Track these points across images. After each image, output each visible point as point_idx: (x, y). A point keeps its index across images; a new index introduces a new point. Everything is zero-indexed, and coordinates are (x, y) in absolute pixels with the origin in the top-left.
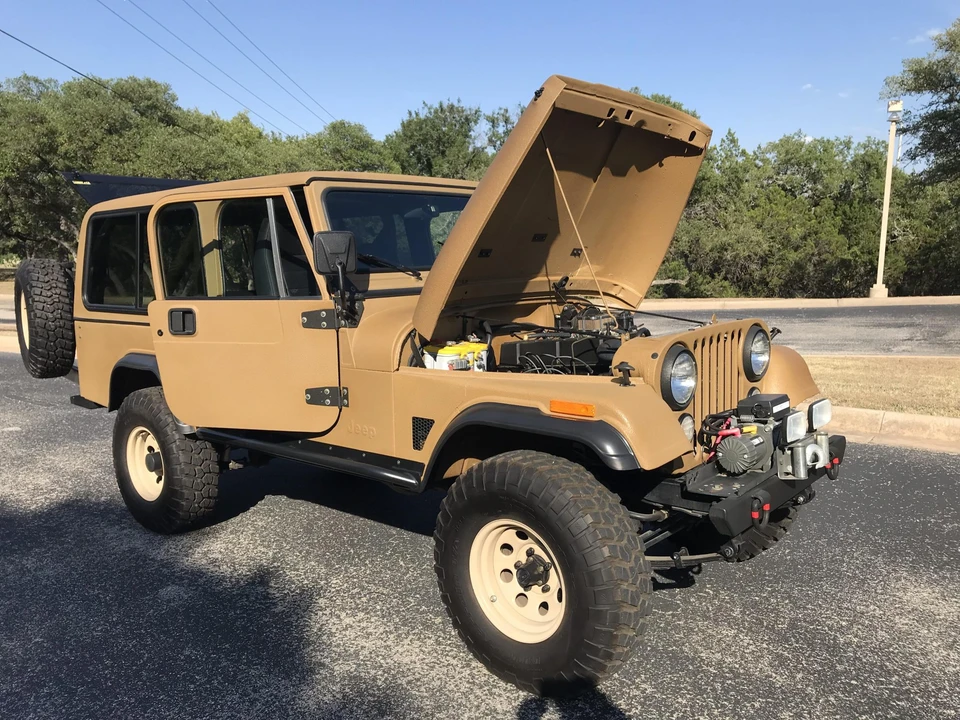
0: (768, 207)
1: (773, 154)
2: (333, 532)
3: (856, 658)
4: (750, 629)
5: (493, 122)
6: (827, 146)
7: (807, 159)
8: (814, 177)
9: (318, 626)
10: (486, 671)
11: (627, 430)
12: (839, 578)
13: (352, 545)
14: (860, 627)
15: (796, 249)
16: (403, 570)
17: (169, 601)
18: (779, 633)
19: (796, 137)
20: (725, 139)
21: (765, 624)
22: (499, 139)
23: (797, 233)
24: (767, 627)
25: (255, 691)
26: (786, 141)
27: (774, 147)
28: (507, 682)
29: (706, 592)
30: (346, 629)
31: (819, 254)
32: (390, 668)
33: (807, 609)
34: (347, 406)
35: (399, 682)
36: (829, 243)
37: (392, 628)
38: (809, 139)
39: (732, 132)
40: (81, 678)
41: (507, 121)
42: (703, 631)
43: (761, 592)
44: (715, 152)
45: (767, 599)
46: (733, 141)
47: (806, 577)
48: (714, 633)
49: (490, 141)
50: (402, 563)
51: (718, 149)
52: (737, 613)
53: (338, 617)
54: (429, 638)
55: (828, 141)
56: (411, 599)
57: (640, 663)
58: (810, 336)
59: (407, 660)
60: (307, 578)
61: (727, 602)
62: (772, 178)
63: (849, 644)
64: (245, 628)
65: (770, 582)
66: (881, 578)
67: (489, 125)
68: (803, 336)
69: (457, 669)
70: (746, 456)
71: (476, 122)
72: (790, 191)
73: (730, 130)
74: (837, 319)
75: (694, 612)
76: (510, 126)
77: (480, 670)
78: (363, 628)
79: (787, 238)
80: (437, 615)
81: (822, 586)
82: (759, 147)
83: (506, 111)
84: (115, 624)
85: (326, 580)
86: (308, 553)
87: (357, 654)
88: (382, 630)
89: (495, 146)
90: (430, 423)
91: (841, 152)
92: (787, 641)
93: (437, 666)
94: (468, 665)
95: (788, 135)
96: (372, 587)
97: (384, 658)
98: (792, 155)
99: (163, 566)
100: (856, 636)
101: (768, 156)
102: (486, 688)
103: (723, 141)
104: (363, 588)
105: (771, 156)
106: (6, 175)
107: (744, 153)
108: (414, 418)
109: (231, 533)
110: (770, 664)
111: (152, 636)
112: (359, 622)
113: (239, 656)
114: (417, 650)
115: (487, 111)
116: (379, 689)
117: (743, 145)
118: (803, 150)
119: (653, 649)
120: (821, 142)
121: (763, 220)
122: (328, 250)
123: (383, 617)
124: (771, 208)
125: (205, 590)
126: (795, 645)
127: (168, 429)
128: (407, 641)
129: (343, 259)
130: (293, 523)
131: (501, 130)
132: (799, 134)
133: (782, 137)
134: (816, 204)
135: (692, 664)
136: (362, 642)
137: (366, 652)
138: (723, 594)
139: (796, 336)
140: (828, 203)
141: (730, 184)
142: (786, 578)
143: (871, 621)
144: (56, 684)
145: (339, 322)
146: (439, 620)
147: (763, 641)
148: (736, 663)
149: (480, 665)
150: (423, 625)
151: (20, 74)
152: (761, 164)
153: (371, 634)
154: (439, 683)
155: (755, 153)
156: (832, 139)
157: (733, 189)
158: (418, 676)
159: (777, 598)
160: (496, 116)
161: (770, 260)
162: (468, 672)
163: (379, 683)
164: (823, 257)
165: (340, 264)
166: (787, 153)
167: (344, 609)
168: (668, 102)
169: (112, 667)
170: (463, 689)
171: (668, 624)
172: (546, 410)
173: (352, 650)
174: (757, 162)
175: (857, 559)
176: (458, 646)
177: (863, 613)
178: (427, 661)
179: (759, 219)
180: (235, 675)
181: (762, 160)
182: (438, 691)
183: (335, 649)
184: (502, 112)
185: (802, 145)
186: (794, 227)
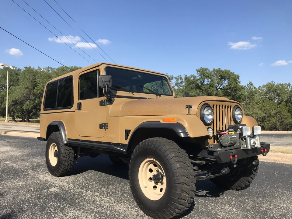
0: (263, 104)
1: (264, 88)
2: (107, 178)
3: (274, 217)
4: (237, 208)
5: (177, 79)
6: (282, 85)
7: (276, 89)
8: (279, 95)
9: (94, 199)
10: (143, 213)
11: (186, 125)
12: (272, 196)
13: (112, 181)
14: (277, 209)
15: (274, 117)
16: (125, 188)
17: (51, 191)
18: (247, 209)
19: (272, 83)
20: (249, 83)
21: (243, 206)
22: (179, 84)
23: (273, 112)
24: (243, 207)
25: (68, 214)
26: (269, 84)
27: (265, 86)
28: (149, 216)
29: (223, 197)
30: (102, 200)
31: (282, 119)
32: (112, 211)
33: (259, 203)
34: (107, 129)
35: (114, 214)
36: (285, 116)
37: (117, 201)
38: (276, 84)
39: (251, 82)
40: (18, 207)
41: (181, 79)
42: (220, 207)
43: (243, 198)
44: (246, 88)
45: (245, 200)
46: (251, 84)
47: (261, 196)
48: (224, 208)
49: (176, 84)
50: (126, 186)
51: (247, 87)
52: (233, 203)
53: (101, 198)
54: (128, 204)
55: (282, 84)
56: (125, 195)
57: (195, 214)
58: (278, 142)
59: (118, 209)
60: (95, 188)
61: (230, 200)
62: (264, 95)
63: (272, 213)
64: (71, 199)
65: (247, 196)
66: (287, 197)
67: (176, 80)
68: (275, 142)
69: (134, 212)
70: (229, 140)
71: (172, 79)
72: (271, 99)
73: (250, 81)
74: (287, 137)
75: (218, 202)
76: (182, 80)
77: (141, 213)
78: (108, 201)
79: (270, 114)
80: (132, 199)
81: (265, 198)
82: (260, 86)
83: (181, 76)
84: (33, 196)
85: (101, 189)
86: (98, 182)
87: (103, 206)
88: (113, 201)
89: (177, 86)
90: (130, 131)
91: (287, 88)
92: (249, 211)
93: (127, 211)
94: (138, 211)
95: (269, 82)
96: (114, 191)
97: (111, 208)
98: (270, 88)
99: (53, 184)
100: (275, 211)
101: (263, 89)
102: (141, 217)
103: (248, 84)
104: (111, 191)
105: (264, 89)
106: (40, 92)
107: (255, 88)
108: (125, 130)
109: (77, 177)
110: (242, 217)
111: (43, 199)
112: (107, 199)
113: (67, 205)
114: (123, 207)
115: (175, 76)
116: (107, 215)
117: (254, 85)
118: (274, 87)
119: (201, 210)
120: (280, 84)
121: (262, 108)
122: (103, 80)
123: (115, 198)
124: (264, 104)
125: (63, 190)
126: (252, 212)
127: (60, 143)
128: (120, 204)
129: (108, 83)
130: (96, 175)
131: (179, 81)
132: (273, 82)
133: (267, 83)
134: (280, 104)
135: (214, 215)
136: (106, 204)
137: (106, 206)
138: (229, 198)
139: (272, 142)
140: (283, 103)
141: (250, 97)
142: (253, 195)
143: (281, 208)
144: (10, 209)
145: (106, 103)
146: (132, 200)
147: (241, 211)
148: (230, 216)
149: (142, 211)
150: (127, 200)
151: (47, 67)
152: (261, 91)
153: (110, 202)
154: (127, 215)
155: (258, 88)
156: (284, 83)
157: (252, 98)
158: (120, 213)
159: (248, 200)
160: (178, 77)
161: (265, 120)
162: (137, 213)
163: (107, 214)
164: (283, 120)
165: (107, 84)
166: (269, 87)
167: (103, 196)
168: (230, 72)
169: (28, 205)
170: (134, 217)
171: (208, 204)
172: (162, 122)
173: (102, 206)
174: (260, 91)
175: (280, 192)
176: (136, 206)
177: (279, 205)
178: (125, 209)
179: (260, 108)
180: (64, 209)
181: (261, 90)
182: (126, 217)
183: (97, 205)
184: (180, 76)
185: (274, 85)
186: (272, 110)
